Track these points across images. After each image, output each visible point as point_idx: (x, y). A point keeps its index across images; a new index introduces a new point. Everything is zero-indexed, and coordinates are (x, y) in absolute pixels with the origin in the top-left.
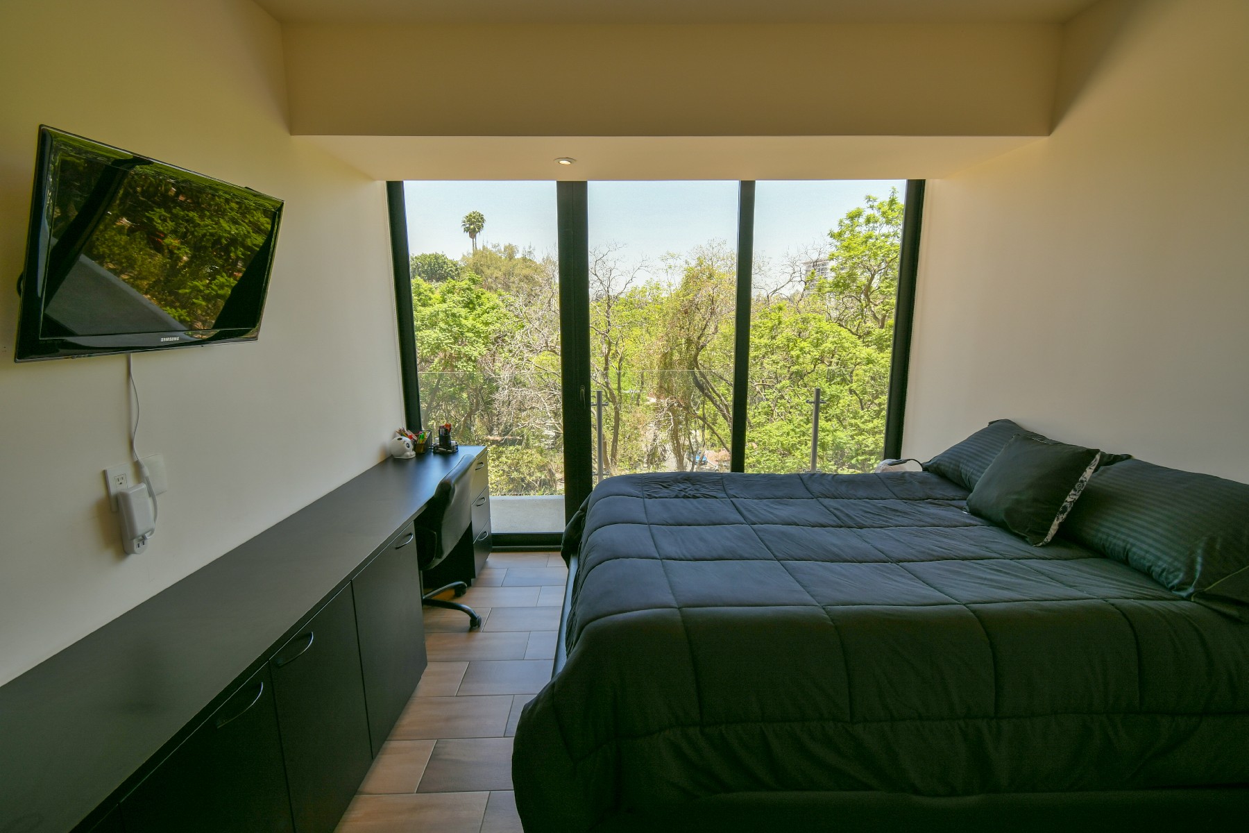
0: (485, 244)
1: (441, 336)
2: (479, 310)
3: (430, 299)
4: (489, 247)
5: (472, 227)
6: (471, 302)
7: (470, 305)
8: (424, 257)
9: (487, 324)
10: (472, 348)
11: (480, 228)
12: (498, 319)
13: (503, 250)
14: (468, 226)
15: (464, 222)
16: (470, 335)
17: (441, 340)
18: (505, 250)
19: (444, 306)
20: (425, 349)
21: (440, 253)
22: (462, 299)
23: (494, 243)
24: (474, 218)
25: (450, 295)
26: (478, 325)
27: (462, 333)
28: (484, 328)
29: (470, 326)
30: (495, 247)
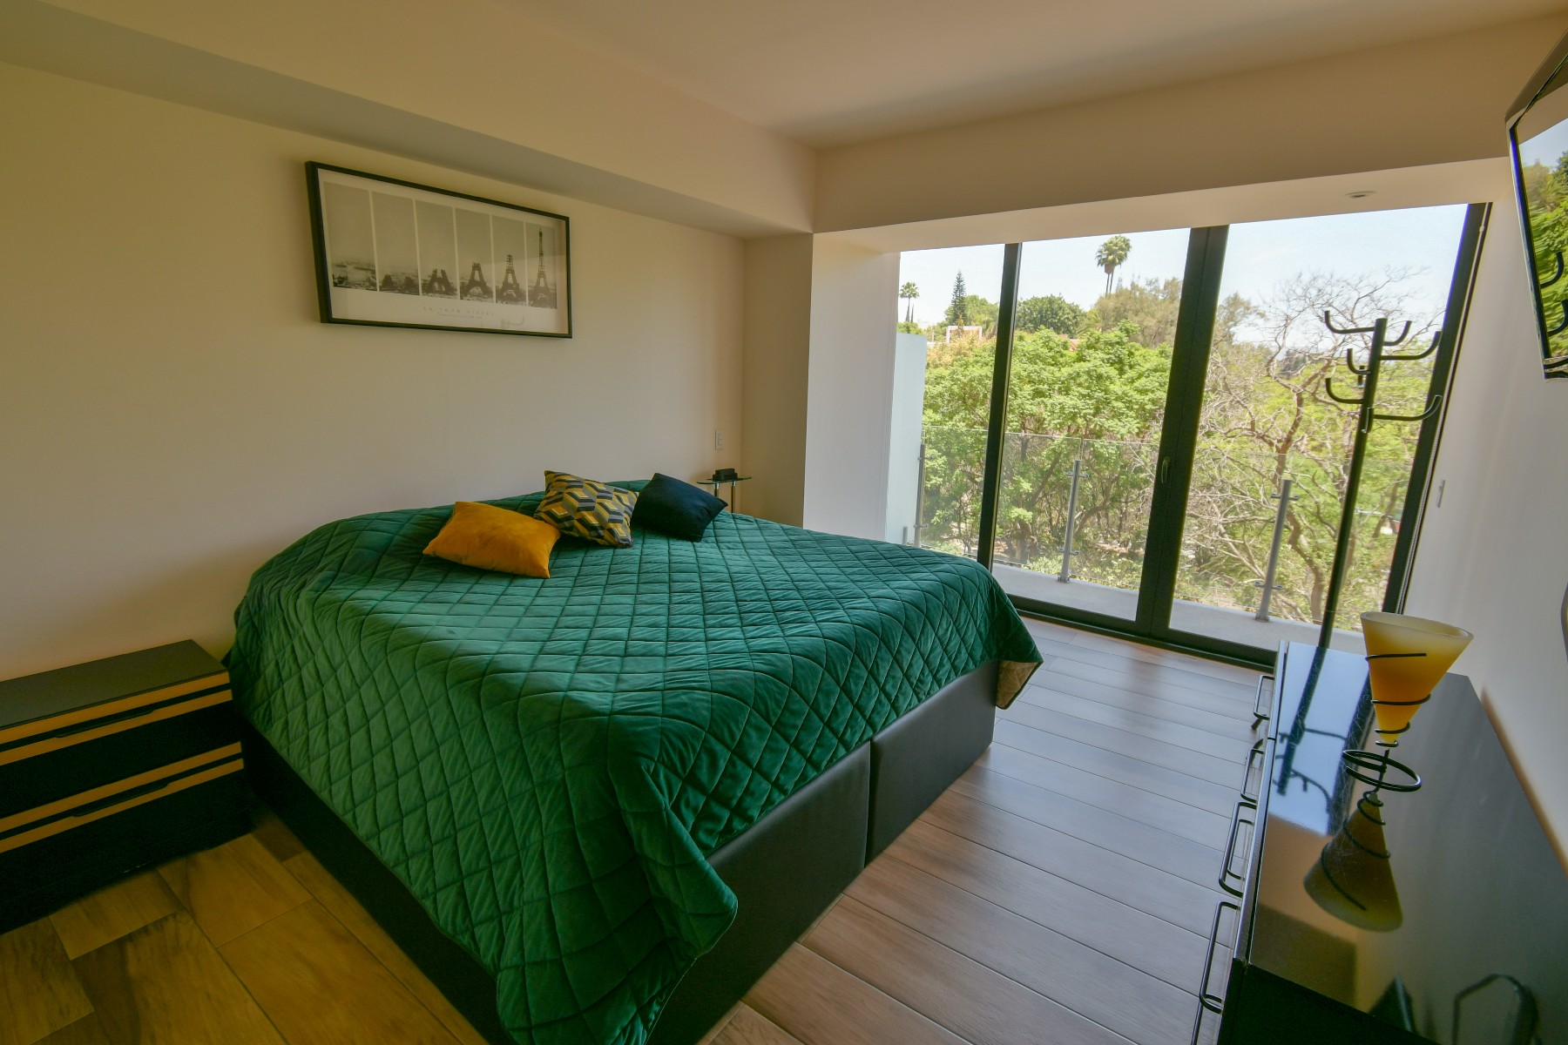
0: (1135, 280)
1: (1080, 404)
2: (1130, 374)
3: (1062, 356)
4: (1142, 284)
5: (1111, 258)
6: (1121, 361)
7: (1119, 364)
8: (1036, 300)
9: (1143, 392)
10: (1119, 423)
11: (1121, 259)
12: (1161, 386)
13: (1162, 287)
14: (1104, 257)
15: (1101, 252)
16: (1119, 404)
17: (1078, 408)
18: (1165, 288)
19: (1085, 366)
20: (1054, 420)
21: (1056, 295)
22: (1108, 357)
23: (1150, 278)
24: (1116, 245)
25: (1091, 351)
26: (1132, 393)
27: (1108, 403)
28: (1138, 396)
29: (1120, 393)
30: (1150, 283)
